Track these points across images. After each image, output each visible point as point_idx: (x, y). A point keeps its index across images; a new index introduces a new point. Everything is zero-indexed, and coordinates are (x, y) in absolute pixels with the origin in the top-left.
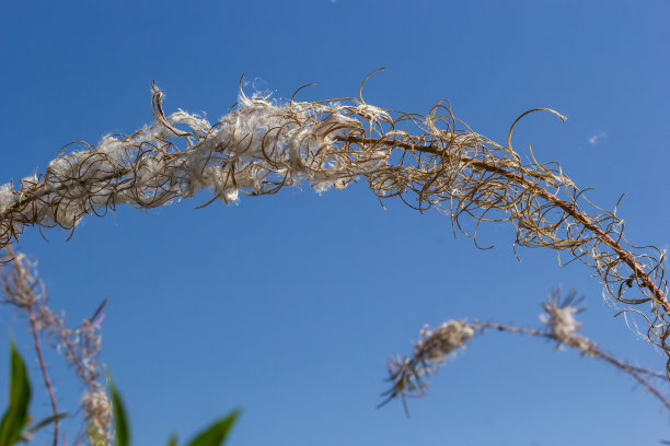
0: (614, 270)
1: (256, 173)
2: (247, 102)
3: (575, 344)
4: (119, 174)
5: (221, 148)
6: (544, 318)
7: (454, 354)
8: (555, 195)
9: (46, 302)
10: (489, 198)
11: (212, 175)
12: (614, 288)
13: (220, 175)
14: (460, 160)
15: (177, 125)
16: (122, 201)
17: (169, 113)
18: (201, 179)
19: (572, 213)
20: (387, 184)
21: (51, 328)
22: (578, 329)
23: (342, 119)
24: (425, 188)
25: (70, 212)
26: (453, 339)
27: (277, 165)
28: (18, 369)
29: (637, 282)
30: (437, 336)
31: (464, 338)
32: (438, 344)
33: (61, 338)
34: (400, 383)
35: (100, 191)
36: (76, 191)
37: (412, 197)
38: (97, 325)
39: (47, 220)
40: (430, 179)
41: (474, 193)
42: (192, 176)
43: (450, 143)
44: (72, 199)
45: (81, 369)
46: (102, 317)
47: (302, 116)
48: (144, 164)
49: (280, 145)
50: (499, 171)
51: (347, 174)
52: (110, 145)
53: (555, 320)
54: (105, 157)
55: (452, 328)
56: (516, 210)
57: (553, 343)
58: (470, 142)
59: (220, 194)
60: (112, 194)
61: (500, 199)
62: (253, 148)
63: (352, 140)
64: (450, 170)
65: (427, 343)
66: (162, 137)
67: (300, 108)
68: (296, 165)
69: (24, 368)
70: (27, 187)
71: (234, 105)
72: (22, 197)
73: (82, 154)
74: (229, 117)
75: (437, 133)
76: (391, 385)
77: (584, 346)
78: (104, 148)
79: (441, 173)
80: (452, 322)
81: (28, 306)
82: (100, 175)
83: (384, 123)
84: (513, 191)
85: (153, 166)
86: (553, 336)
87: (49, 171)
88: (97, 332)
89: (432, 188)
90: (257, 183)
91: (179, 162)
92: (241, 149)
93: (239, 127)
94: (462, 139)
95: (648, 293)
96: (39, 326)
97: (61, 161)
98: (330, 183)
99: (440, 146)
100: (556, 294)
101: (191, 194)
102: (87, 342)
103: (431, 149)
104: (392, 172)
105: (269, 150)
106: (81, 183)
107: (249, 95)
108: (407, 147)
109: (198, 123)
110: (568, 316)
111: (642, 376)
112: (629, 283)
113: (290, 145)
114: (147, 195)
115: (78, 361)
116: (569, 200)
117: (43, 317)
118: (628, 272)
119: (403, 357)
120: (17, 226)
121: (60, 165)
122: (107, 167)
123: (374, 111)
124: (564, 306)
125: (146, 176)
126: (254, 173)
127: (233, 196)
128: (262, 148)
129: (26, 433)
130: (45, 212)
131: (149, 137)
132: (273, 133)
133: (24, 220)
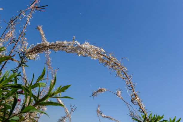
0: (128, 84)
1: (84, 53)
2: (86, 43)
3: (120, 97)
4: (65, 46)
5: (80, 48)
6: (117, 92)
7: (102, 93)
8: (124, 71)
9: (51, 66)
10: (115, 68)
11: (78, 51)
12: (127, 86)
13: (79, 51)
14: (112, 61)
15: (75, 43)
16: (64, 50)
17: (75, 40)
18: (76, 51)
19: (125, 74)
20: (101, 61)
21: (50, 69)
22: (120, 95)
23: (98, 50)
24: (106, 63)
25: (56, 49)
26: (103, 91)
27: (87, 53)
28: (44, 71)
29: (131, 87)
30: (101, 89)
31: (104, 91)
32: (101, 91)
33: (51, 71)
34: (94, 94)
35: (62, 48)
36: (58, 47)
37: (104, 64)
38: (57, 71)
39: (53, 49)
40: (107, 62)
41: (113, 66)
42: (75, 50)
43: (112, 58)
44: (57, 47)
45: (53, 76)
46: (58, 70)
47: (93, 48)
48: (69, 46)
49: (88, 50)
50: (117, 65)
51: (96, 58)
52: (65, 42)
53: (118, 92)
54: (64, 43)
55: (103, 89)
56: (118, 71)
57: (116, 95)
58: (115, 59)
59: (78, 54)
60: (63, 49)
61: (116, 69)
62: (85, 50)
63: (99, 53)
64: (111, 62)
65: (99, 90)
66: (73, 44)
67: (93, 46)
68: (90, 54)
69: (45, 70)
70: (52, 44)
71: (84, 43)
72: (50, 45)
73: (61, 42)
74: (83, 44)
75: (111, 56)
76: (92, 94)
77: (121, 97)
78: (64, 42)
79: (109, 62)
80: (103, 88)
81: (48, 65)
82: (62, 46)
83: (104, 52)
84: (118, 68)
85: (70, 47)
86: (117, 95)
87: (56, 43)
88: (56, 72)
89: (107, 64)
90: (83, 55)
91: (74, 48)
92: (83, 49)
93: (84, 46)
94: (114, 58)
95: (132, 89)
96: (49, 68)
97: (58, 42)
98: (93, 58)
99: (110, 58)
100: (119, 89)
101: (74, 53)
102: (55, 73)
103: (109, 58)
104: (102, 60)
105: (87, 50)
106: (59, 46)
107: (87, 42)
108: (106, 57)
109: (78, 43)
110: (120, 92)
111: (127, 104)
112: (130, 87)
113: (90, 51)
114: (68, 51)
115: (52, 75)
116: (125, 72)
117: (50, 67)
118: (130, 85)
119: (95, 91)
120: (48, 49)
121: (57, 42)
122: (64, 45)
123: (103, 50)
124: (120, 91)
125: (68, 48)
126: (83, 53)
127: (80, 55)
128: (86, 50)
129: (42, 79)
130: (53, 48)
131: (71, 43)
132: (88, 48)
133: (50, 48)
